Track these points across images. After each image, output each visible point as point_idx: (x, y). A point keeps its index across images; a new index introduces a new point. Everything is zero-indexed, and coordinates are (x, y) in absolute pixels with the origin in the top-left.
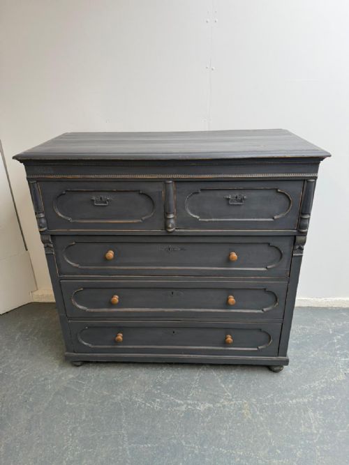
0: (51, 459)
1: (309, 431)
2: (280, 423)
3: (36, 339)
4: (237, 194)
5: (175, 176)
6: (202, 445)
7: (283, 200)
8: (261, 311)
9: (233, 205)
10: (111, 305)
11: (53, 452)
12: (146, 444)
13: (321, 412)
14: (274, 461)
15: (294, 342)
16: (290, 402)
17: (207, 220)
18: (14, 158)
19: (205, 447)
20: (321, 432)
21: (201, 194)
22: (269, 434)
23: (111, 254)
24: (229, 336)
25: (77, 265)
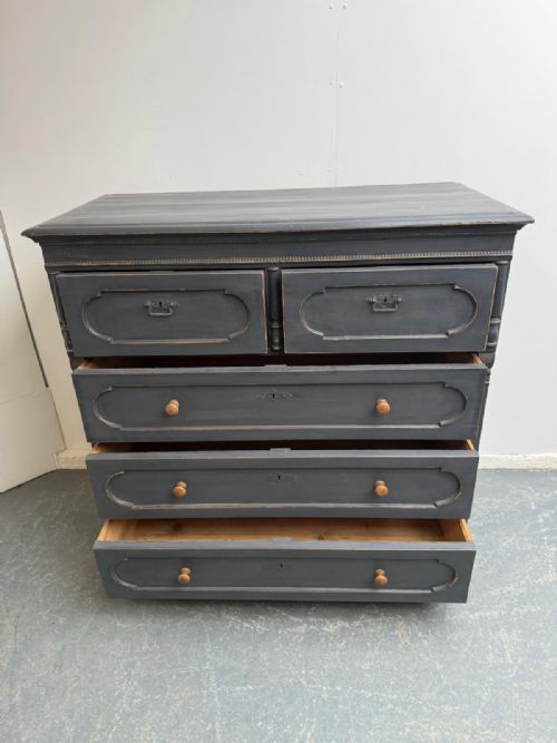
0: (96, 711)
1: (501, 661)
2: (455, 648)
3: (66, 526)
4: (386, 294)
5: (283, 260)
6: (332, 685)
7: (463, 303)
8: (432, 506)
9: (379, 312)
10: (174, 498)
11: (99, 701)
12: (245, 684)
13: (520, 632)
14: (446, 709)
15: (476, 523)
16: (471, 616)
17: (336, 339)
18: (24, 234)
19: (339, 689)
20: (519, 661)
21: (326, 295)
22: (439, 667)
23: (174, 406)
24: (381, 572)
25: (117, 426)
